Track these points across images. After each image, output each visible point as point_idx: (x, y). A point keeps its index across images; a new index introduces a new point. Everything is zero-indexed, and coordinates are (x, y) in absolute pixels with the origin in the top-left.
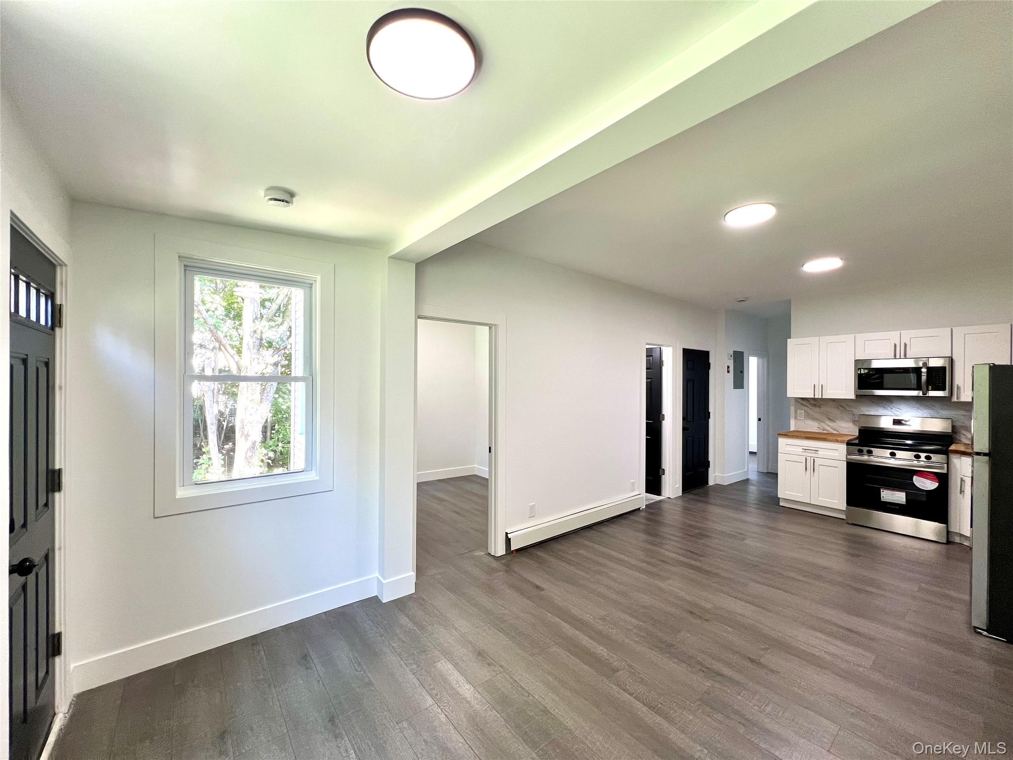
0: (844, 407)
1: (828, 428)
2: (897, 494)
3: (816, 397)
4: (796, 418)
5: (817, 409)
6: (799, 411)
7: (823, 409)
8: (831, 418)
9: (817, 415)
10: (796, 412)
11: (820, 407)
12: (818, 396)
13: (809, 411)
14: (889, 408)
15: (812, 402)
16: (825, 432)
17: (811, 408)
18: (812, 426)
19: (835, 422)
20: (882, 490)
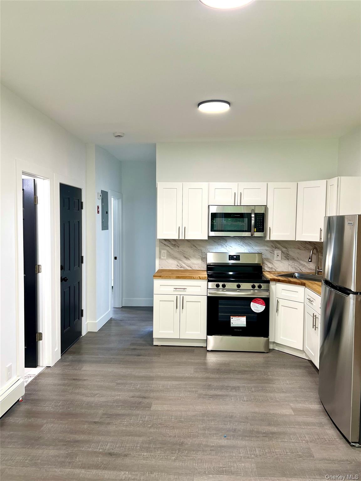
0: (195, 247)
1: (184, 265)
2: (241, 319)
3: (181, 238)
4: (160, 258)
5: (176, 249)
6: (162, 251)
7: (181, 249)
8: (187, 257)
9: (176, 255)
10: (160, 252)
11: (178, 247)
12: (182, 237)
13: (170, 251)
14: (225, 246)
15: (174, 243)
16: (182, 269)
17: (172, 248)
18: (172, 264)
19: (189, 259)
20: (231, 318)
